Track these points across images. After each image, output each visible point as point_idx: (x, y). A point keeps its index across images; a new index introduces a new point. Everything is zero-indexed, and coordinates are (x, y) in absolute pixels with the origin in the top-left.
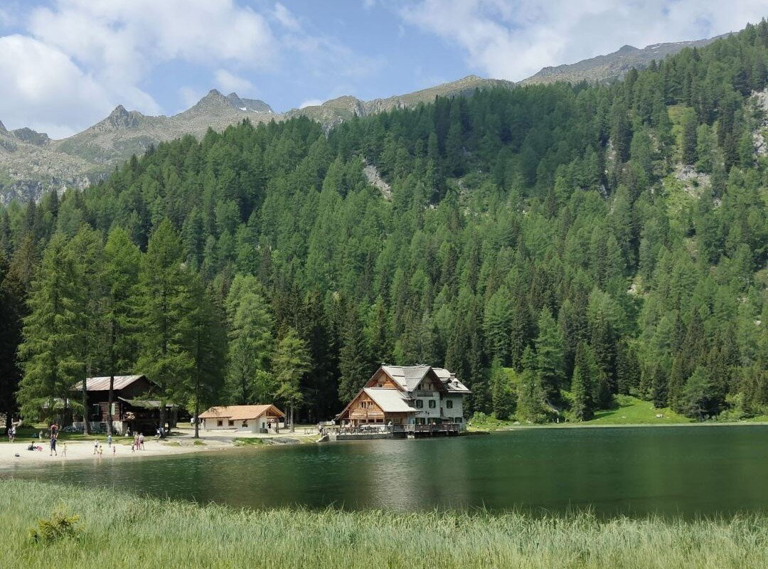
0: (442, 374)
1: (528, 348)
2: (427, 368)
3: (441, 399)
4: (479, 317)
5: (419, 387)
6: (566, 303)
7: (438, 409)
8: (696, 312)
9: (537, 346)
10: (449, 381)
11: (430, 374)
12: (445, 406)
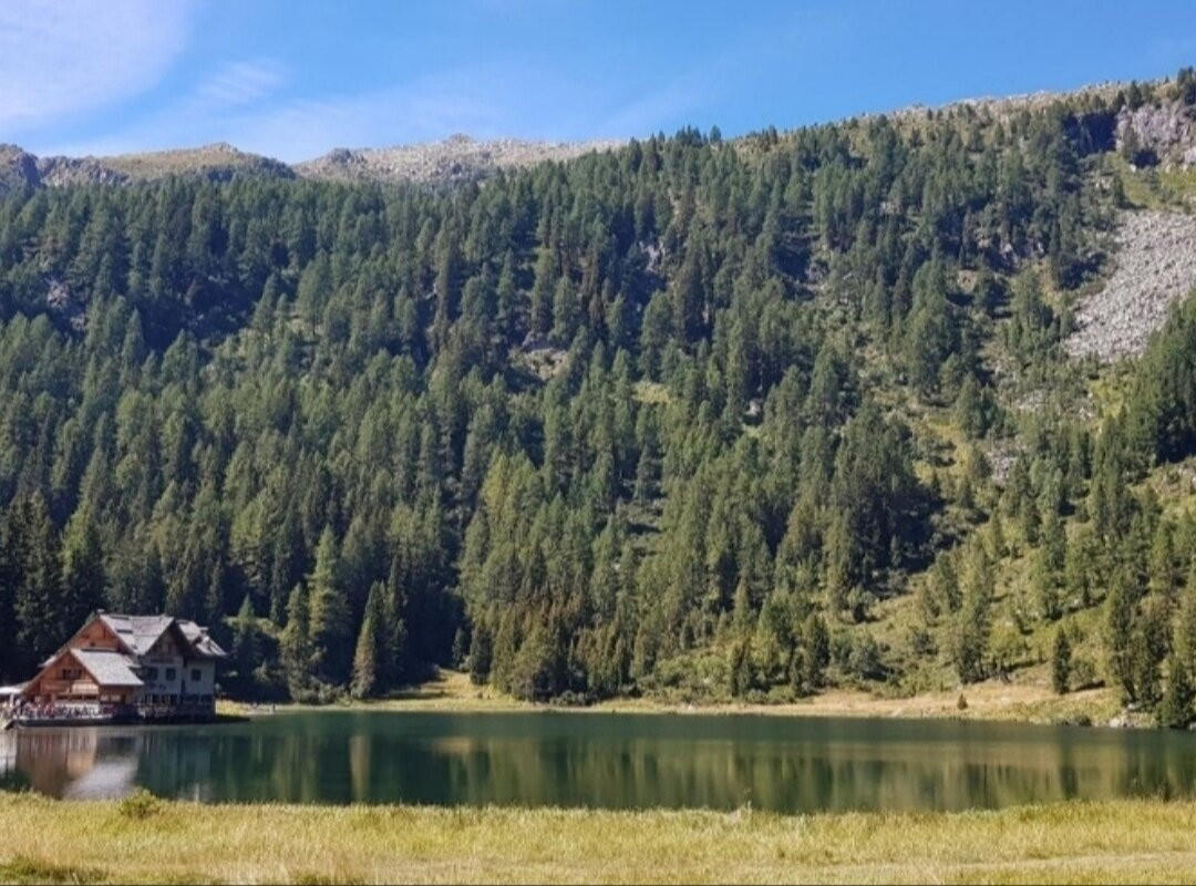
0: (191, 630)
1: (297, 589)
2: (167, 621)
3: (185, 665)
4: (224, 535)
5: (155, 648)
6: (357, 522)
7: (178, 682)
8: (538, 547)
9: (310, 584)
10: (198, 640)
11: (173, 630)
12: (189, 678)
